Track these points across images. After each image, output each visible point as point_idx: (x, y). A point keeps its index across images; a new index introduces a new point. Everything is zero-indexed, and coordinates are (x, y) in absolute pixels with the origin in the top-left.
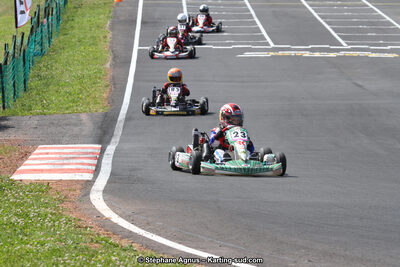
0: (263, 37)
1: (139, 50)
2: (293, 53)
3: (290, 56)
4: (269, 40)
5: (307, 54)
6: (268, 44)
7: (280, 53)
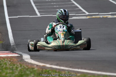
0: (81, 10)
1: (9, 18)
2: (101, 16)
3: (100, 18)
4: (84, 11)
5: (110, 17)
6: (84, 13)
7: (94, 17)
